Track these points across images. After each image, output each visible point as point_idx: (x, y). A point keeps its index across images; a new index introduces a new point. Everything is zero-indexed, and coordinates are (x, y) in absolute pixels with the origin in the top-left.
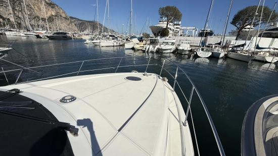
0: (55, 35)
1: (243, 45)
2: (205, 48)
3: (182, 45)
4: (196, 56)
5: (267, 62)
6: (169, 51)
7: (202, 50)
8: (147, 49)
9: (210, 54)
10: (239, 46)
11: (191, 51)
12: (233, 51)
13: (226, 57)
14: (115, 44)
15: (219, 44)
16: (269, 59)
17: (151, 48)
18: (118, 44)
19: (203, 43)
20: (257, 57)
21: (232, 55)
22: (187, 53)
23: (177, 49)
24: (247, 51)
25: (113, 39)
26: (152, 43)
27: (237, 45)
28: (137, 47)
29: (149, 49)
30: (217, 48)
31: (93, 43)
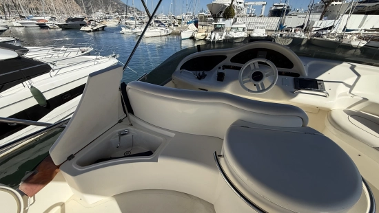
0: (69, 23)
1: (330, 28)
2: (285, 33)
3: (256, 30)
7: (281, 36)
8: (212, 38)
9: (291, 41)
10: (325, 29)
11: (267, 38)
12: (318, 35)
13: (309, 44)
14: (163, 33)
15: (302, 27)
18: (166, 34)
19: (281, 27)
23: (249, 37)
25: (159, 26)
26: (217, 29)
27: (322, 27)
28: (198, 36)
29: (214, 38)
30: (298, 32)
31: (135, 33)
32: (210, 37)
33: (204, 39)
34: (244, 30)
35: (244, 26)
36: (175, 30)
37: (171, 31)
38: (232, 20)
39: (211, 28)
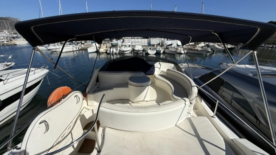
1: (171, 45)
2: (152, 47)
3: (136, 46)
4: (147, 54)
5: (182, 54)
6: (128, 52)
7: (150, 49)
9: (156, 52)
10: (169, 45)
11: (143, 50)
12: (167, 48)
13: (164, 53)
14: (75, 49)
15: (159, 44)
16: (183, 52)
17: (115, 50)
18: (77, 49)
19: (149, 44)
20: (178, 51)
21: (167, 51)
22: (141, 52)
23: (133, 50)
24: (174, 47)
25: (70, 44)
26: (113, 46)
27: (168, 44)
28: (102, 50)
29: (113, 51)
30: (158, 47)
31: (49, 50)
32: (110, 51)
33: (106, 52)
34: (129, 46)
35: (130, 44)
36: (83, 46)
37: (80, 48)
38: (122, 40)
39: (109, 45)
